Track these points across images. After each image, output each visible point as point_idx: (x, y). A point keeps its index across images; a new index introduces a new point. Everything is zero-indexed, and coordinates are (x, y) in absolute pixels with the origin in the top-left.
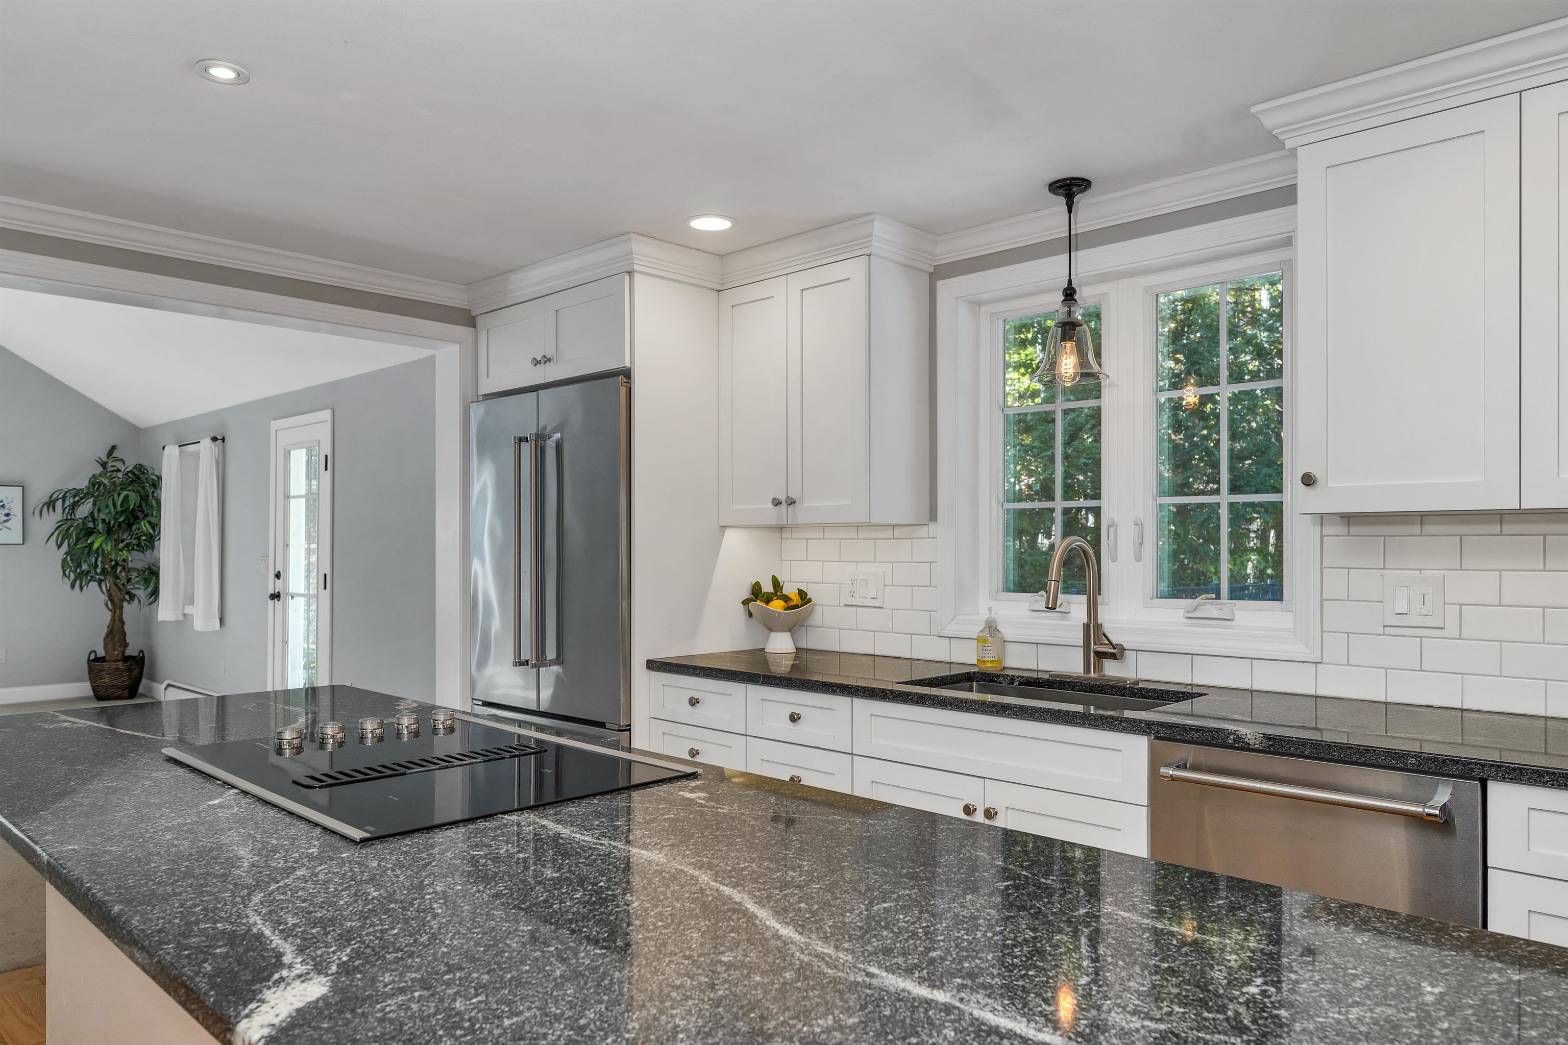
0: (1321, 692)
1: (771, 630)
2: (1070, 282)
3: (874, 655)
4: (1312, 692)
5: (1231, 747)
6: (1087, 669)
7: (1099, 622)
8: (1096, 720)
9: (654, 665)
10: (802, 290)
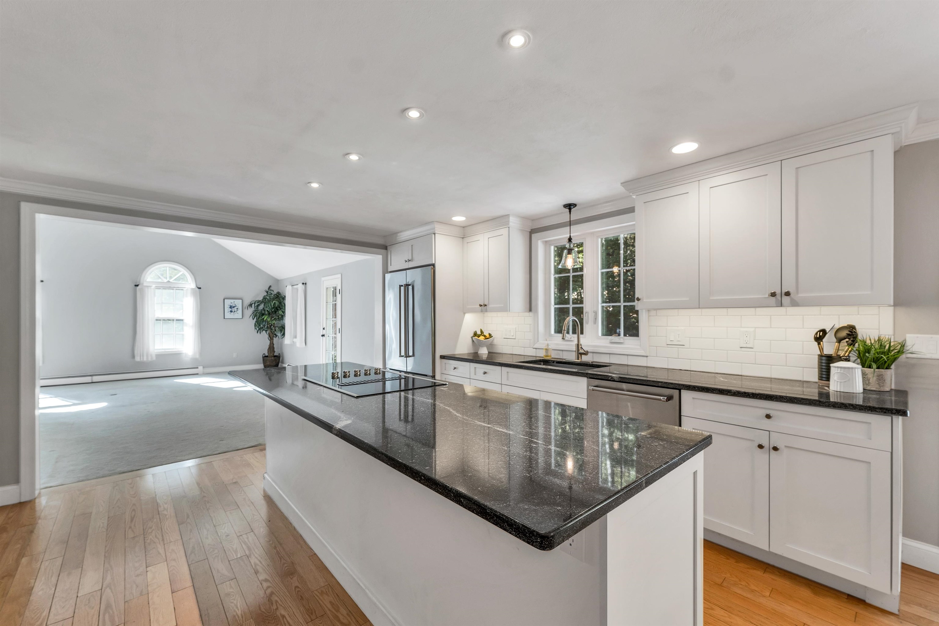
1: (480, 346)
5: (610, 380)
6: (577, 358)
7: (580, 343)
9: (443, 357)
10: (488, 238)
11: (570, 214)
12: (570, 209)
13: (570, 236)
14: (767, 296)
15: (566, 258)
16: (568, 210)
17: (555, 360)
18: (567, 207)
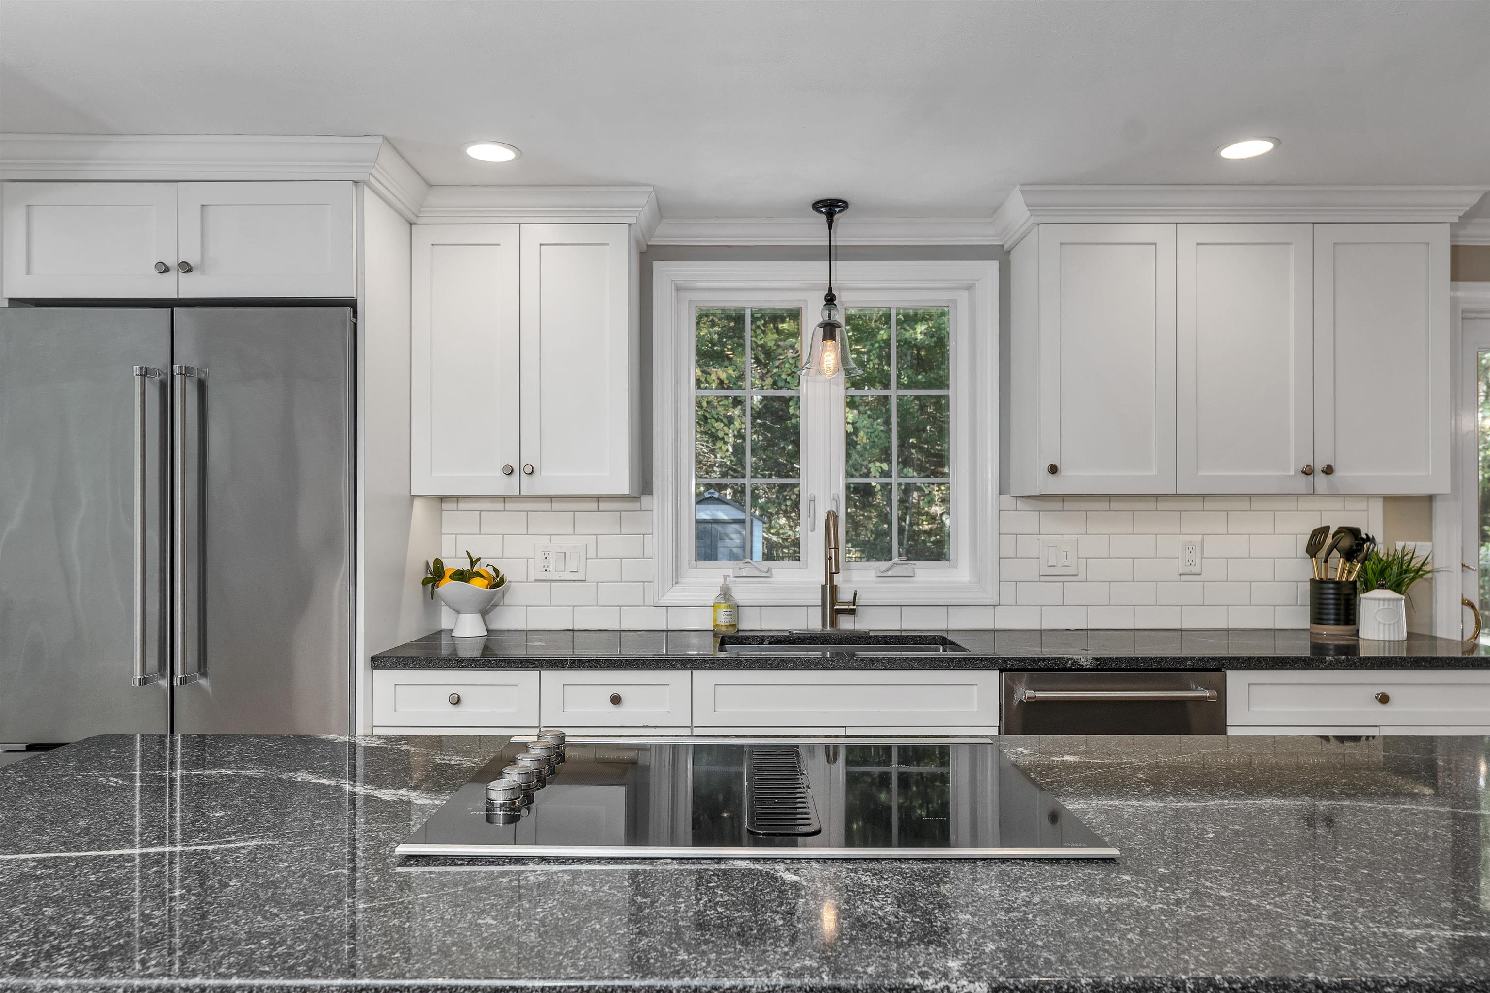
0: (997, 627)
1: (458, 612)
2: (830, 289)
3: (573, 630)
4: (992, 627)
5: (1070, 669)
6: (824, 624)
7: (835, 583)
8: (960, 662)
9: (377, 662)
10: (541, 245)
11: (830, 228)
12: (830, 216)
14: (1292, 473)
15: (821, 350)
16: (824, 219)
18: (821, 207)
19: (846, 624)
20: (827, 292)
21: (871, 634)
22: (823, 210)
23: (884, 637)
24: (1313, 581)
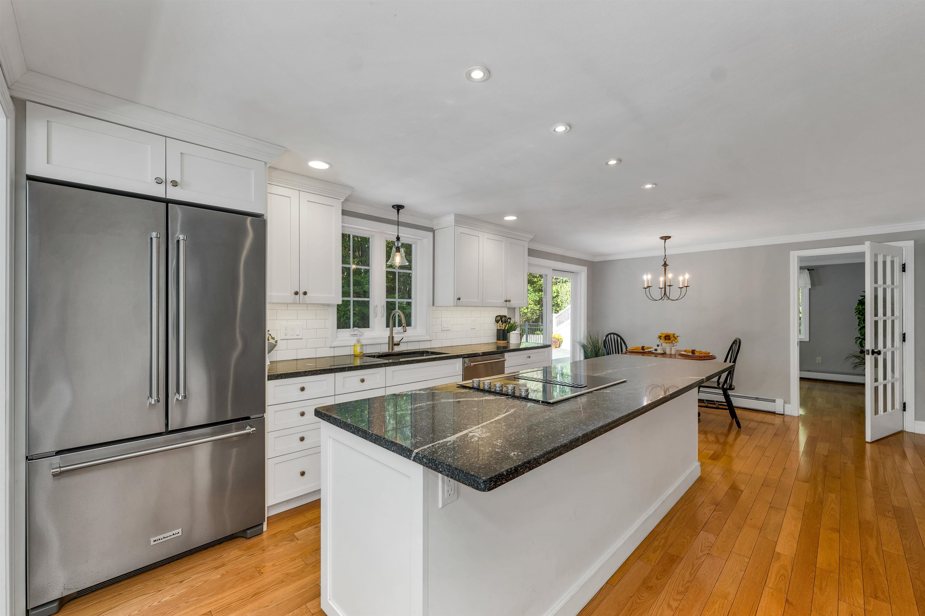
6: (389, 350)
7: (392, 336)
11: (398, 215)
12: (398, 210)
13: (398, 235)
14: (503, 301)
15: (394, 255)
17: (376, 354)
18: (396, 207)
19: (397, 349)
20: (397, 236)
21: (404, 352)
22: (396, 208)
23: (409, 352)
24: (498, 330)
